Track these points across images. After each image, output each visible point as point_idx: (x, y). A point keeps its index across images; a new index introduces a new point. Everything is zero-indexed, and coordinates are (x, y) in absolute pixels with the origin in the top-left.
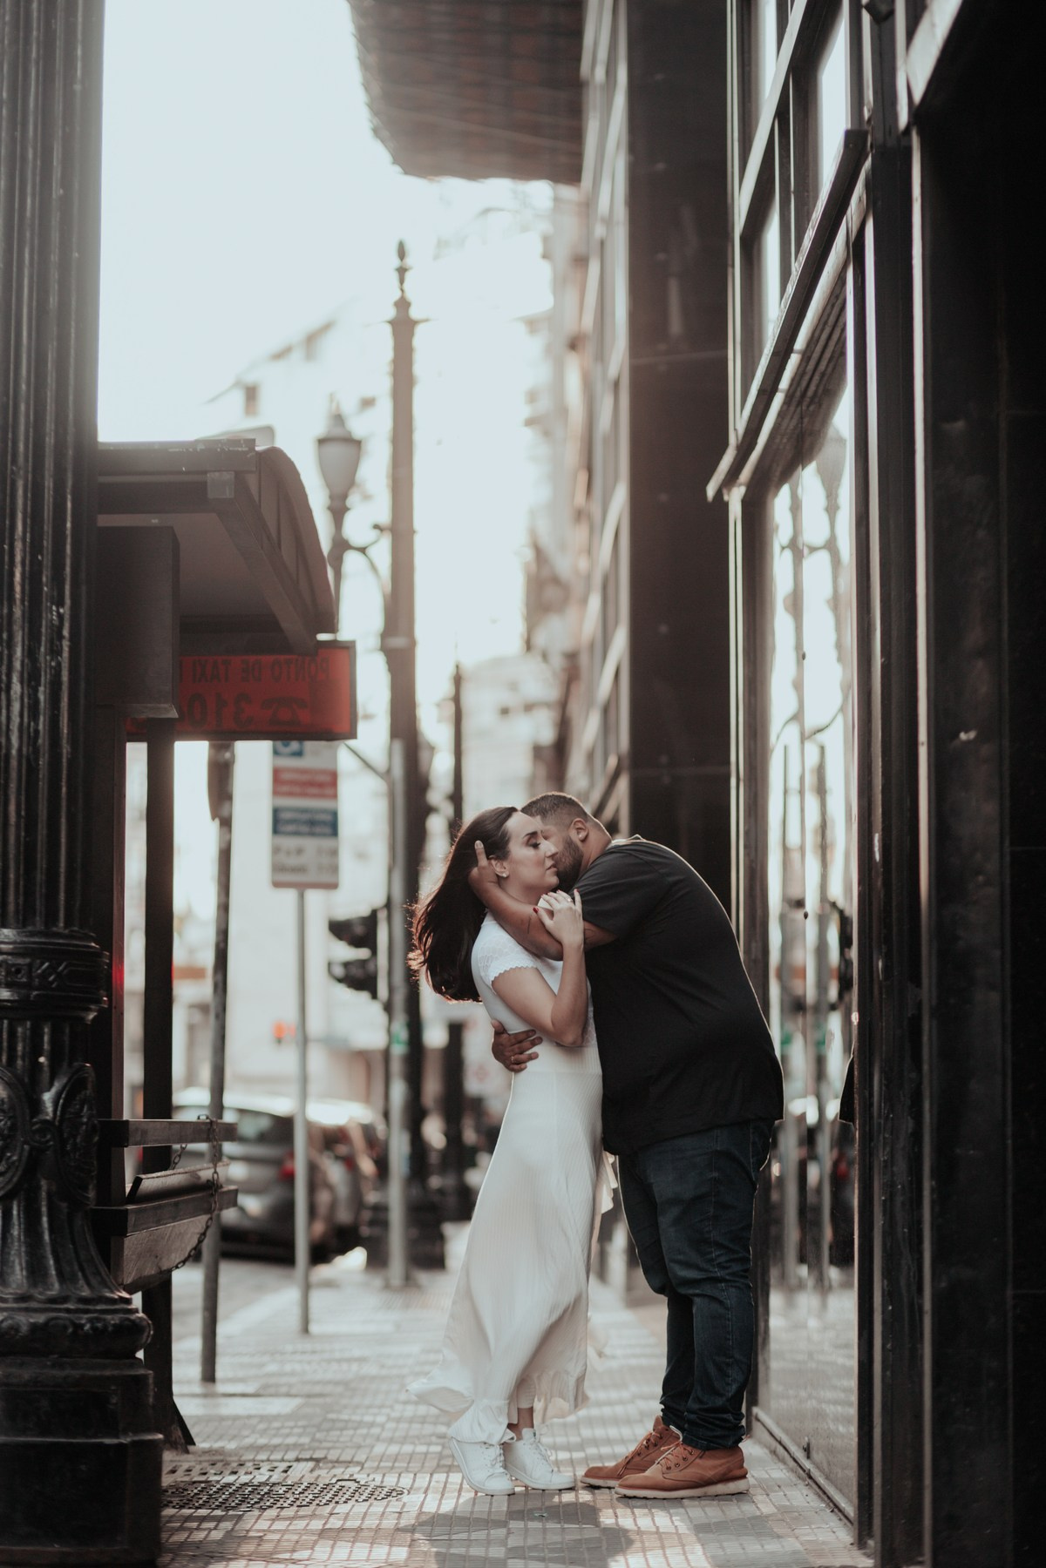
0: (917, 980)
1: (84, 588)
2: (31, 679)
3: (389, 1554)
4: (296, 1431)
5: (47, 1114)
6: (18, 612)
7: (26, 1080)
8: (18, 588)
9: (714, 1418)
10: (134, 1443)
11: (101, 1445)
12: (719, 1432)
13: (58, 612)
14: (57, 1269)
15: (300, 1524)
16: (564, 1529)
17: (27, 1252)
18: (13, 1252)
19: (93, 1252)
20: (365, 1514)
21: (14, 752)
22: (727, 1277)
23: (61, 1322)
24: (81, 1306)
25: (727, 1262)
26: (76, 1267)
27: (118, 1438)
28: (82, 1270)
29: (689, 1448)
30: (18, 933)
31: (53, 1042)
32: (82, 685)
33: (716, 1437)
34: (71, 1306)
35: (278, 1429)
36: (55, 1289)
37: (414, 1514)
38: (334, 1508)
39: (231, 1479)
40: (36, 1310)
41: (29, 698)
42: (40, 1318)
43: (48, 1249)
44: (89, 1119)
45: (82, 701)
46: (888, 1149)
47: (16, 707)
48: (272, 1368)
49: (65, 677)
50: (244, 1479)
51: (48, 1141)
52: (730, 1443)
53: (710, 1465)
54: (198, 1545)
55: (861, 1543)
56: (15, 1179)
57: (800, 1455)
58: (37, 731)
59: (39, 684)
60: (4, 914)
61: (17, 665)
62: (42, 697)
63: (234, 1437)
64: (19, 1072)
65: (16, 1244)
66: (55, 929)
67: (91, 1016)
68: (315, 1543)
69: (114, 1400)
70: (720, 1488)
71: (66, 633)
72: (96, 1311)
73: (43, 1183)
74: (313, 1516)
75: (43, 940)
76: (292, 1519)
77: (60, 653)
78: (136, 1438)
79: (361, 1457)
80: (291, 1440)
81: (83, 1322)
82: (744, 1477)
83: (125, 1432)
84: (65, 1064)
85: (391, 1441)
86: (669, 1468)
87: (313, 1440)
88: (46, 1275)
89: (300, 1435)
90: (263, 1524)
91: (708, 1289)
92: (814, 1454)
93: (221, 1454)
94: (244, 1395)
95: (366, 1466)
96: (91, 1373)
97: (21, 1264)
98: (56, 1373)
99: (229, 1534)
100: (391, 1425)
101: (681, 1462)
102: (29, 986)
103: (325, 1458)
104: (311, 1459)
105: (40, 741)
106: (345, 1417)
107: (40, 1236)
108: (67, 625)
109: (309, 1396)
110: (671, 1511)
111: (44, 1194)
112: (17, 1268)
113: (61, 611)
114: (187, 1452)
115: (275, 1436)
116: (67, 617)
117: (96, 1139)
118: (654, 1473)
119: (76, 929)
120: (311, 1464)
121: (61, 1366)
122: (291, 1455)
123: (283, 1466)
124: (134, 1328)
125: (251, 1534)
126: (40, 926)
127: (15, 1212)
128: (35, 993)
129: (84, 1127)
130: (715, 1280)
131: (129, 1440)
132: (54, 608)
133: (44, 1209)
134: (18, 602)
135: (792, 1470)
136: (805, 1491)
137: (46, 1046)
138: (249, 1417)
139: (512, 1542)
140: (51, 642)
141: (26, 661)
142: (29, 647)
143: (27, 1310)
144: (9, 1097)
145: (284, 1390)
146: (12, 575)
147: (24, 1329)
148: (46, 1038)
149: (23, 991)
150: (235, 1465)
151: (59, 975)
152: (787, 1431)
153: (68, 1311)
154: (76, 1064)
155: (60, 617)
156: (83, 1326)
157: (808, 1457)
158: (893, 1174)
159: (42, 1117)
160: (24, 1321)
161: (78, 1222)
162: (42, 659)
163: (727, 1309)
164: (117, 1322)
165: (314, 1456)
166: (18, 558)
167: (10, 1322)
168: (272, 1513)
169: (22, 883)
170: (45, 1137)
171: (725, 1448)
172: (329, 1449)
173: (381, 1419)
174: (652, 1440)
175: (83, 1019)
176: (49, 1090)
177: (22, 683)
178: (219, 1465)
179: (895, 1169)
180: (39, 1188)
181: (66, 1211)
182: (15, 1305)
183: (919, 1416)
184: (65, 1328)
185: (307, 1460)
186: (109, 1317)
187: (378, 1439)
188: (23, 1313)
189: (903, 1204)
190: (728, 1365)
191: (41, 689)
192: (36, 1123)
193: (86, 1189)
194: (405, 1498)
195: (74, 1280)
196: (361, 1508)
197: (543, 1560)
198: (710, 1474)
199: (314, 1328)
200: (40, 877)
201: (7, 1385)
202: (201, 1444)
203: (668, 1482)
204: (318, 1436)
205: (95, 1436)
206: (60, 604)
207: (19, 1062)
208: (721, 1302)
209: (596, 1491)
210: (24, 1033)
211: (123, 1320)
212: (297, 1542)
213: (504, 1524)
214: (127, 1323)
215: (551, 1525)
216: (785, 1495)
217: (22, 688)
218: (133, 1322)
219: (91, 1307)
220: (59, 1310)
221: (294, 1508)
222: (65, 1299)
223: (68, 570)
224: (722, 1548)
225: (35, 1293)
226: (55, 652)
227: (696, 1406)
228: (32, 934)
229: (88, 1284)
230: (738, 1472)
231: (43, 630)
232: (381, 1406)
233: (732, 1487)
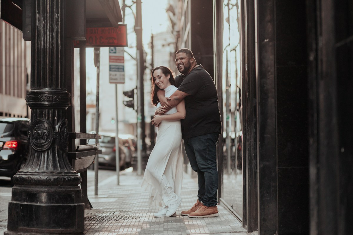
0: (255, 97)
1: (63, 10)
2: (52, 31)
3: (136, 230)
4: (116, 205)
5: (57, 130)
6: (48, 15)
7: (52, 123)
8: (48, 10)
9: (211, 200)
10: (78, 205)
11: (70, 206)
12: (212, 203)
13: (57, 15)
14: (59, 166)
15: (116, 224)
16: (176, 224)
17: (53, 162)
18: (49, 162)
19: (68, 162)
20: (131, 222)
21: (48, 48)
22: (212, 167)
23: (61, 178)
24: (65, 174)
25: (212, 163)
26: (64, 165)
27: (74, 204)
28: (65, 166)
29: (205, 206)
30: (50, 89)
31: (58, 114)
32: (63, 32)
33: (211, 204)
34: (63, 174)
35: (112, 205)
36: (59, 170)
37: (142, 222)
38: (124, 221)
39: (101, 215)
40: (55, 175)
41: (51, 35)
42: (56, 177)
43: (58, 161)
44: (66, 131)
45: (63, 36)
46: (249, 136)
47: (48, 37)
48: (111, 192)
49: (59, 30)
50: (104, 215)
51: (57, 137)
52: (214, 205)
53: (210, 210)
54: (93, 229)
55: (244, 226)
56: (50, 146)
57: (230, 208)
58: (53, 43)
59: (53, 32)
60: (46, 85)
61: (48, 28)
62: (54, 35)
63: (102, 207)
64: (50, 121)
65: (50, 160)
66: (58, 88)
67: (67, 108)
68: (120, 228)
69: (73, 195)
70: (212, 215)
71: (59, 20)
72: (68, 175)
73: (56, 146)
74: (119, 222)
75: (55, 91)
76: (115, 223)
77: (58, 25)
78: (78, 204)
79: (131, 210)
80: (115, 207)
81: (66, 178)
82: (218, 213)
83: (76, 203)
84: (61, 119)
85: (138, 207)
86: (201, 211)
87: (120, 207)
88: (57, 167)
89: (117, 206)
90: (108, 224)
91: (208, 170)
92: (233, 207)
93: (99, 210)
94: (104, 198)
95: (132, 212)
96: (68, 189)
97: (51, 165)
98: (60, 189)
99: (100, 226)
100: (138, 204)
101: (203, 209)
102: (52, 101)
103: (122, 211)
104: (119, 211)
105: (54, 45)
106: (127, 202)
107: (55, 158)
108: (60, 18)
109: (119, 198)
110: (201, 220)
111: (56, 149)
112: (51, 166)
113: (58, 15)
114: (91, 210)
115: (111, 206)
116: (60, 16)
117: (68, 136)
118: (197, 212)
119: (63, 88)
120: (119, 212)
121: (61, 188)
122: (115, 210)
123: (113, 212)
124: (77, 179)
125: (105, 226)
126: (54, 87)
127: (50, 153)
128: (54, 103)
129: (65, 133)
130: (209, 168)
131: (77, 204)
132: (57, 14)
133: (56, 152)
134: (48, 13)
135: (229, 211)
136: (232, 216)
137: (56, 115)
138: (105, 202)
139: (164, 228)
140: (56, 22)
141: (50, 27)
142: (51, 23)
143: (53, 175)
144: (48, 127)
145: (113, 196)
146: (47, 7)
147: (52, 179)
148: (56, 113)
149: (51, 102)
150: (102, 212)
151: (59, 99)
152: (227, 203)
153: (62, 175)
154: (63, 119)
155: (58, 16)
156: (66, 179)
157: (232, 208)
158: (250, 141)
159: (56, 131)
160: (52, 178)
161: (64, 155)
162: (54, 26)
163: (213, 175)
164: (74, 178)
165: (120, 210)
166: (48, 3)
167: (49, 178)
168: (110, 222)
169: (50, 78)
170: (56, 136)
171: (213, 206)
172: (123, 209)
173: (135, 202)
174: (197, 205)
175: (64, 109)
176: (57, 125)
177: (49, 32)
178: (98, 212)
179: (251, 141)
180: (55, 147)
181: (61, 153)
182: (50, 174)
183: (257, 197)
184: (62, 179)
185: (118, 211)
186: (72, 177)
187: (135, 206)
188: (52, 176)
189: (253, 148)
190: (213, 187)
191: (54, 33)
192: (54, 133)
193: (66, 148)
194: (140, 218)
195: (63, 168)
196: (130, 221)
197: (172, 231)
198: (210, 212)
199: (121, 184)
200: (54, 76)
201: (49, 192)
202: (94, 208)
203: (200, 214)
204: (121, 206)
205: (69, 204)
206: (58, 13)
207: (50, 119)
208: (211, 173)
209: (184, 216)
210: (51, 112)
211: (75, 177)
212: (116, 228)
213: (163, 223)
214: (76, 178)
215: (173, 224)
216: (227, 217)
217: (50, 33)
218: (77, 178)
219: (68, 174)
220: (60, 175)
221: (115, 221)
222: (62, 173)
223: (60, 5)
224: (213, 228)
225: (55, 171)
226: (57, 24)
227: (206, 197)
228: (53, 89)
229: (67, 169)
230: (216, 212)
231: (54, 19)
232: (136, 200)
233: (215, 215)
